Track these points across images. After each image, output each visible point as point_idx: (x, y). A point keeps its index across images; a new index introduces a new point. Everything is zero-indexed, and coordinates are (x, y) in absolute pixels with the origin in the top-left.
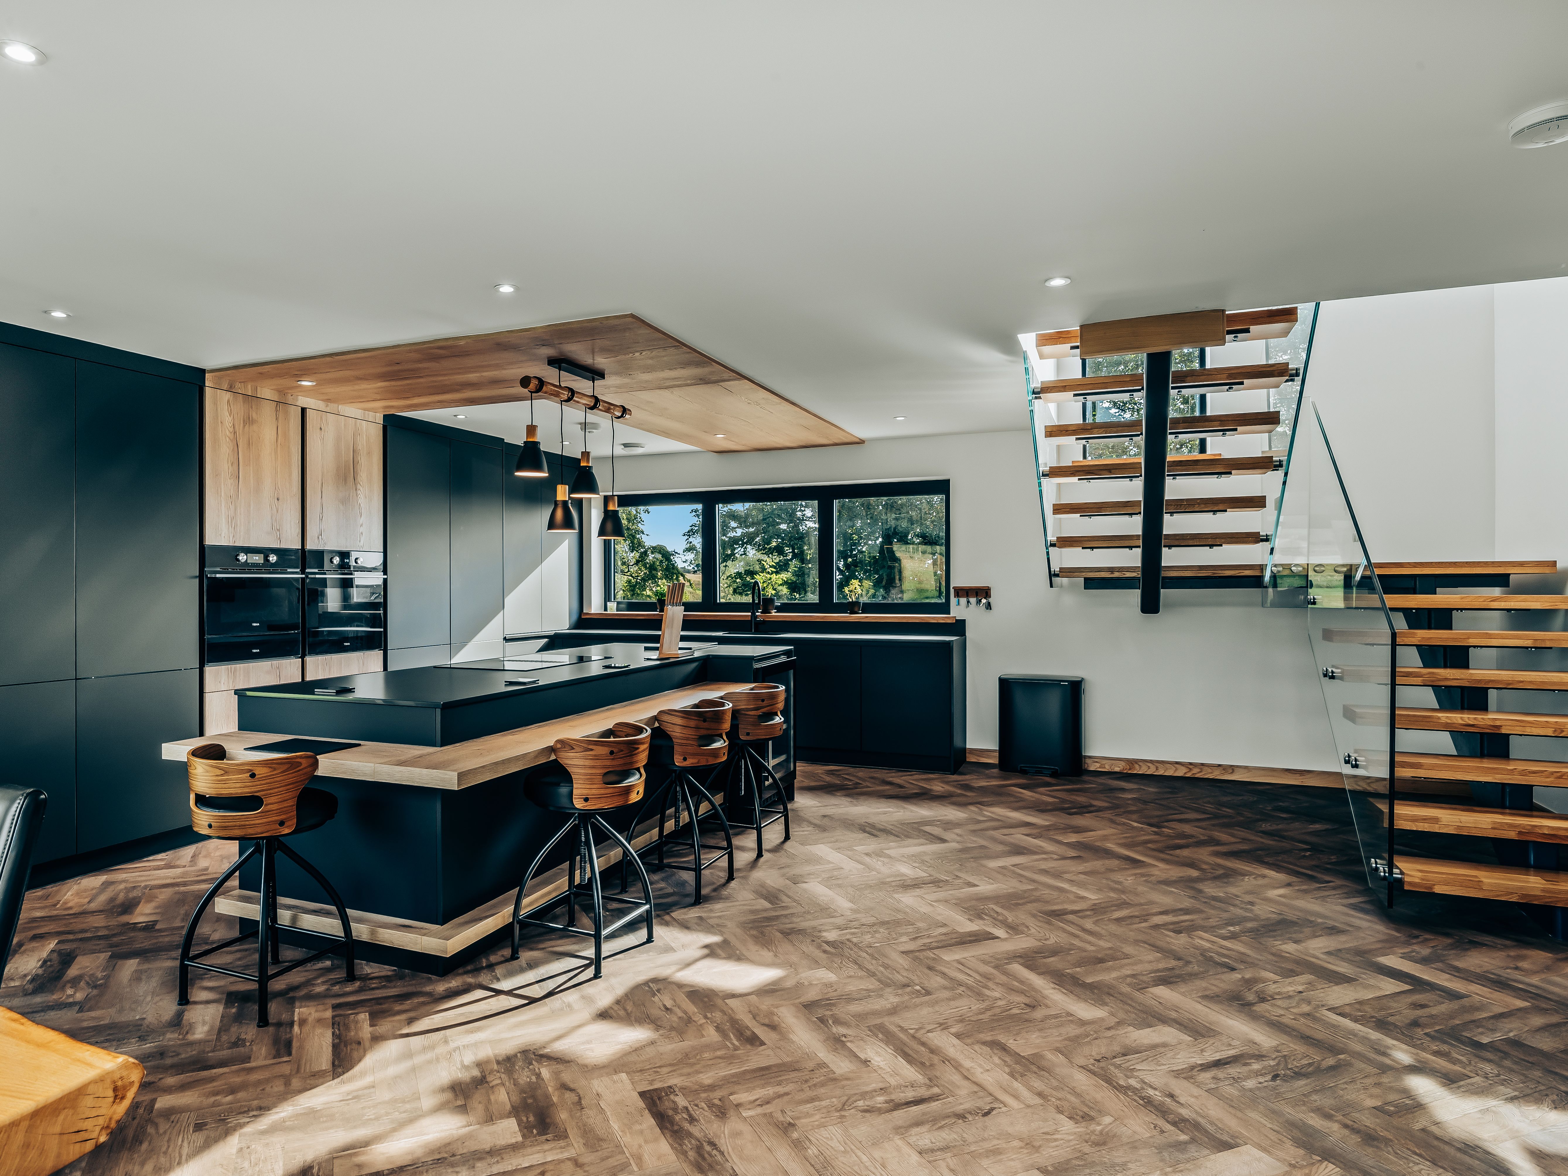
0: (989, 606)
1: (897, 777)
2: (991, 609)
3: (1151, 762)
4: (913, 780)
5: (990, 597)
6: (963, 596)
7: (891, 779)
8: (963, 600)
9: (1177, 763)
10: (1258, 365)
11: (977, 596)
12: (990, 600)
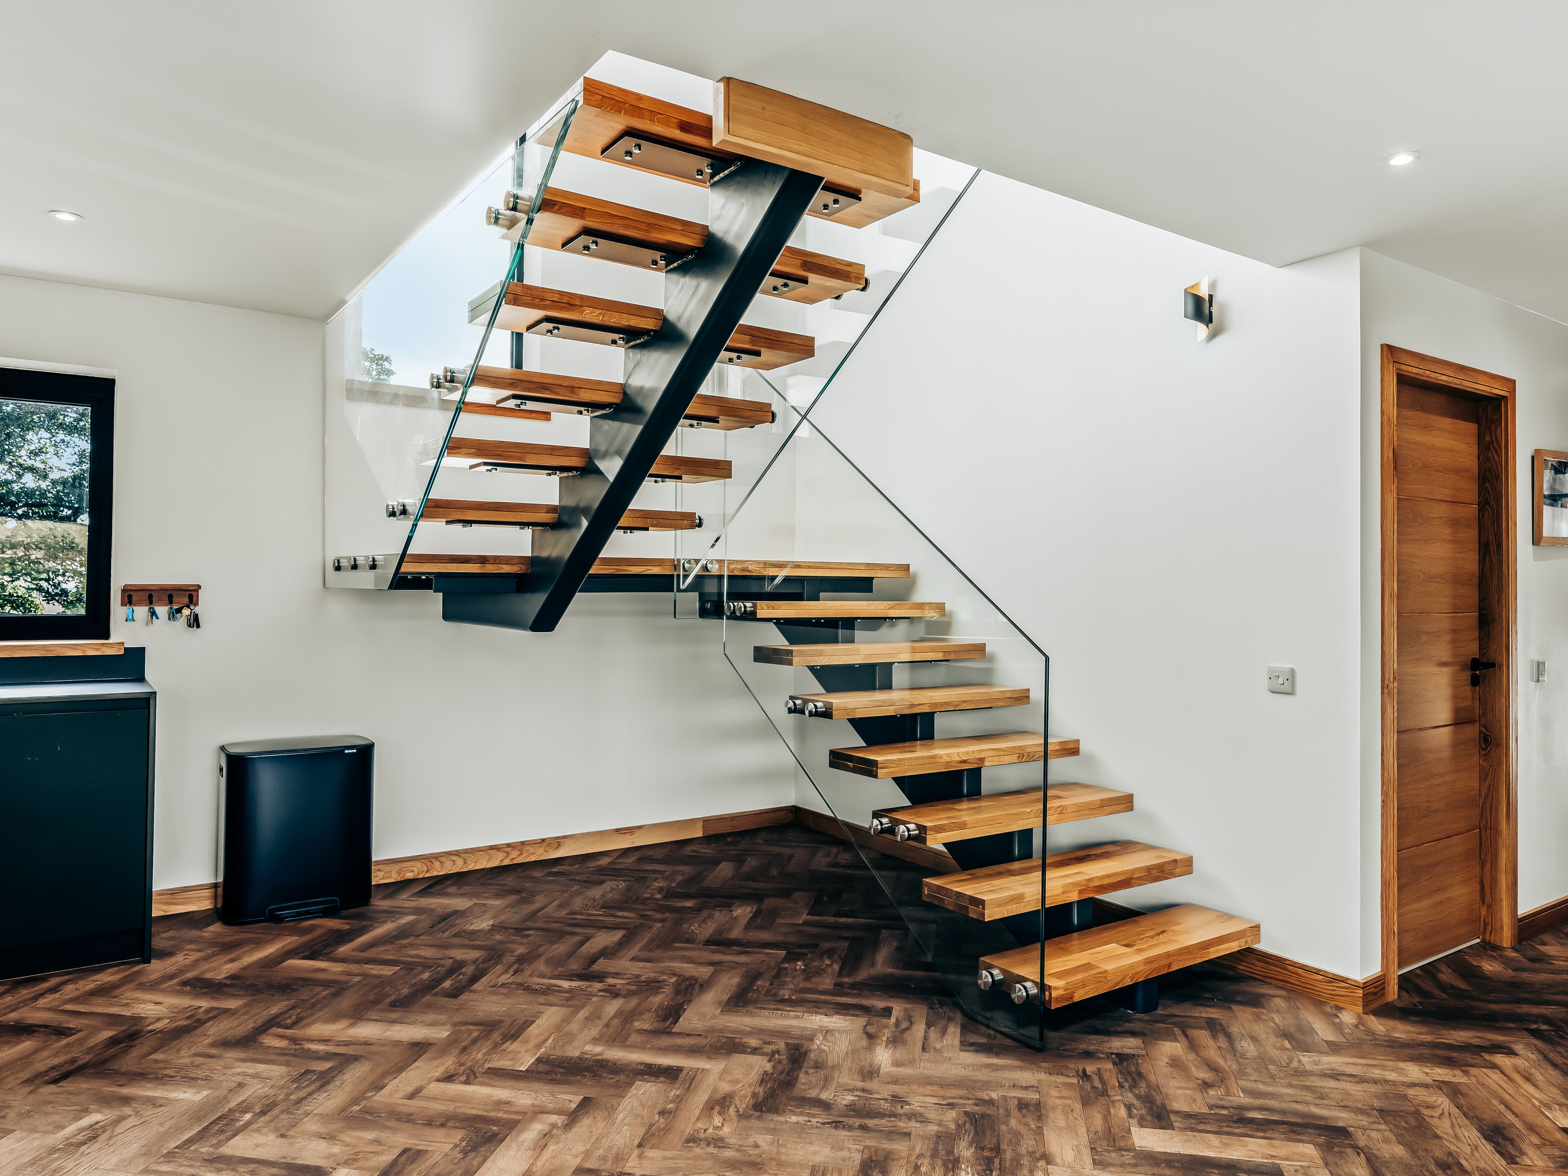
0: (195, 622)
1: (25, 1003)
2: (198, 626)
3: (457, 853)
4: (72, 1001)
5: (197, 604)
6: (140, 603)
7: (13, 1016)
8: (141, 611)
9: (491, 848)
10: (835, 259)
11: (171, 602)
12: (197, 609)
